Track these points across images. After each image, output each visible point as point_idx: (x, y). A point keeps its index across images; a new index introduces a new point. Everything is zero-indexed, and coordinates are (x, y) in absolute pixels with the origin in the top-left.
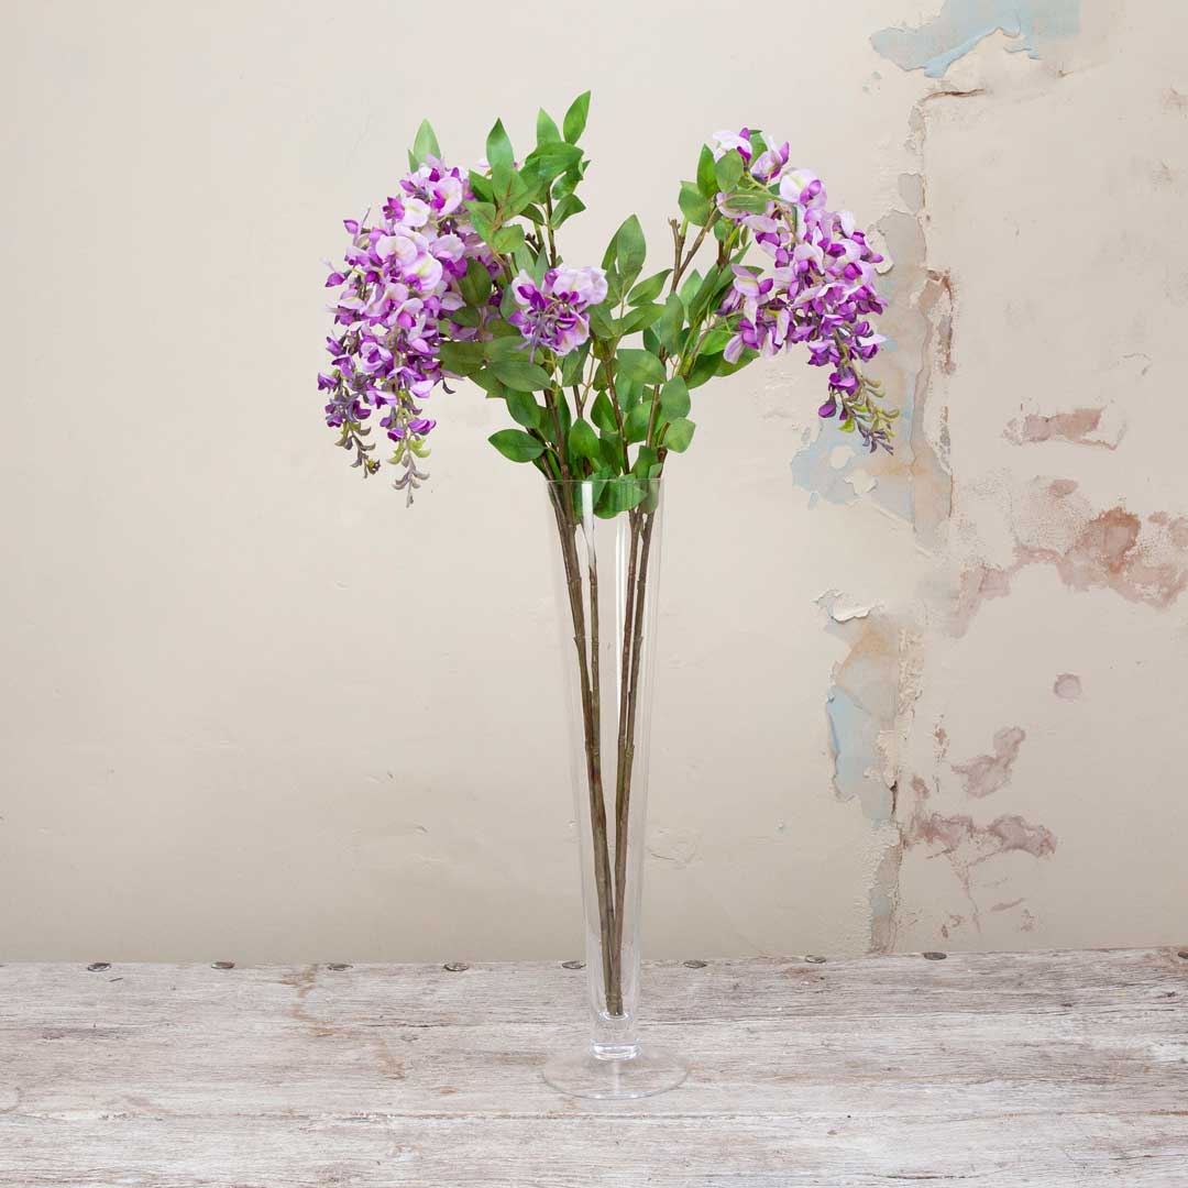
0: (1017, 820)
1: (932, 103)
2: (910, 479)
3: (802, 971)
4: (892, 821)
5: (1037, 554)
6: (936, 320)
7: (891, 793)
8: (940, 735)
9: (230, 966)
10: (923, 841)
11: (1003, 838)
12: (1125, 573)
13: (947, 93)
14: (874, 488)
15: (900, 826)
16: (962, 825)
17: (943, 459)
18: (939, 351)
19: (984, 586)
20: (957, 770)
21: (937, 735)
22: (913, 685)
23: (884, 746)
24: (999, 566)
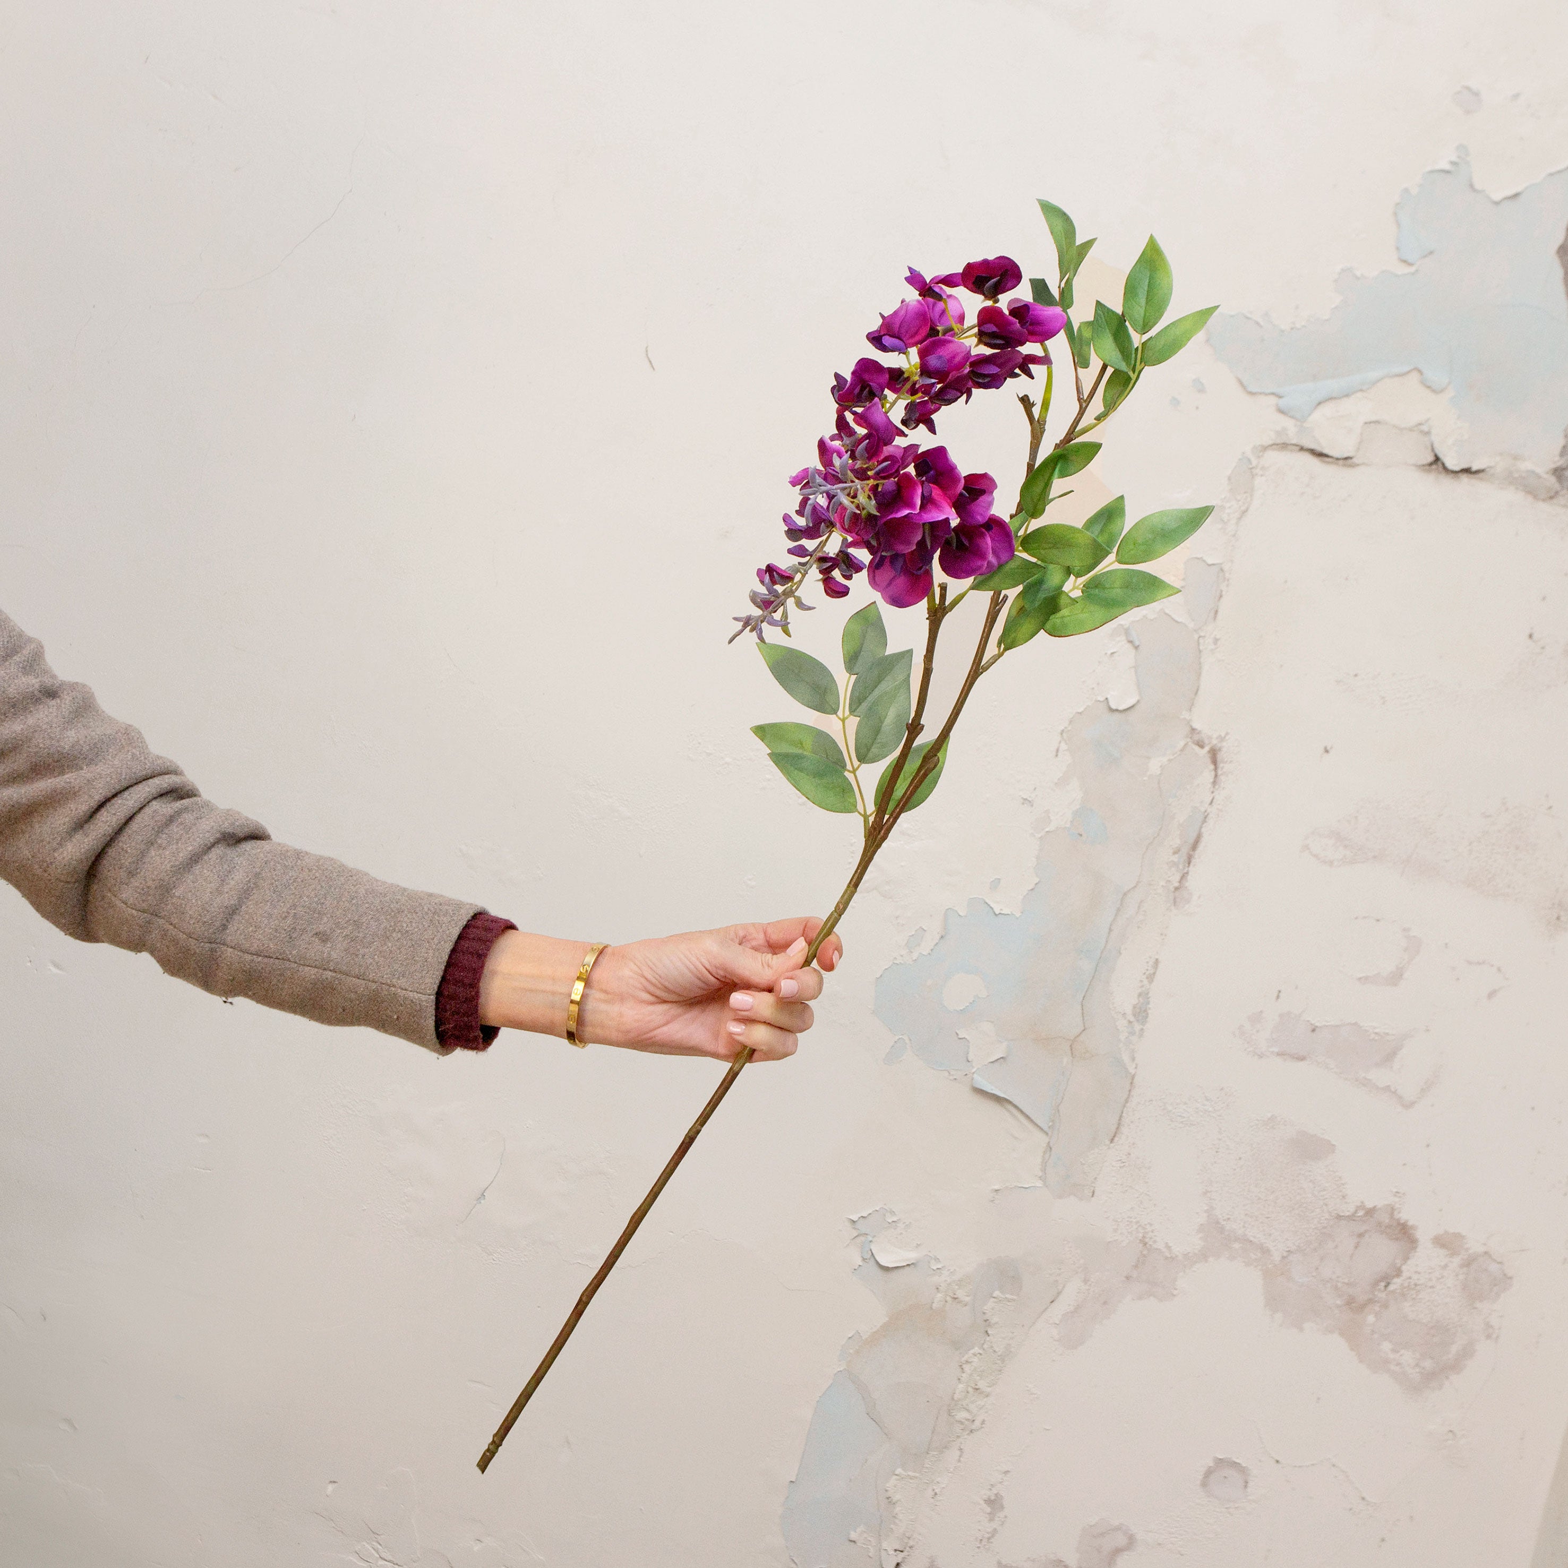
1: (1274, 457)
2: (1066, 1061)
5: (1237, 1246)
6: (1181, 811)
8: (995, 1503)
12: (1371, 1319)
13: (1302, 449)
14: (1001, 1059)
17: (1128, 1042)
18: (1172, 865)
19: (1135, 1274)
21: (989, 1502)
22: (972, 1407)
23: (896, 1497)
24: (1168, 1247)
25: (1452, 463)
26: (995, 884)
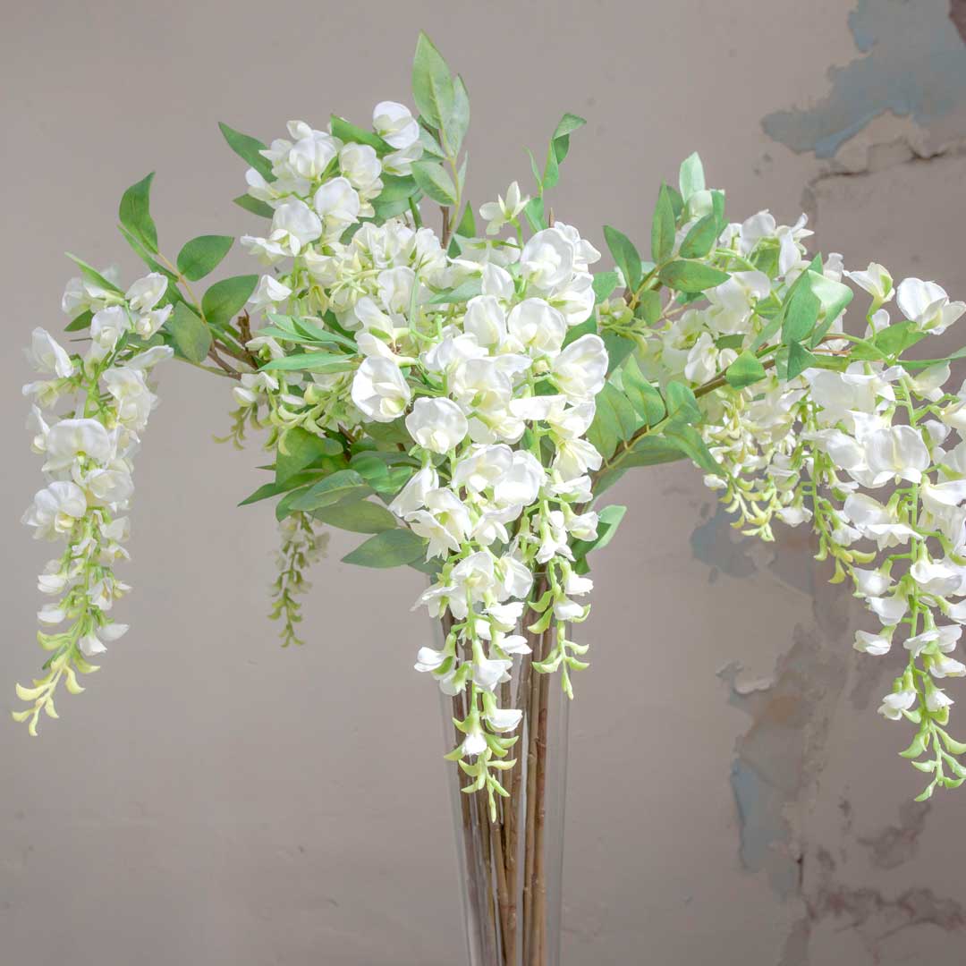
0: (926, 893)
1: (824, 185)
4: (799, 893)
7: (796, 866)
8: (845, 807)
10: (831, 914)
11: (912, 911)
14: (772, 563)
15: (807, 899)
16: (870, 897)
20: (864, 842)
21: (842, 807)
22: (816, 757)
23: (789, 818)
25: (924, 153)
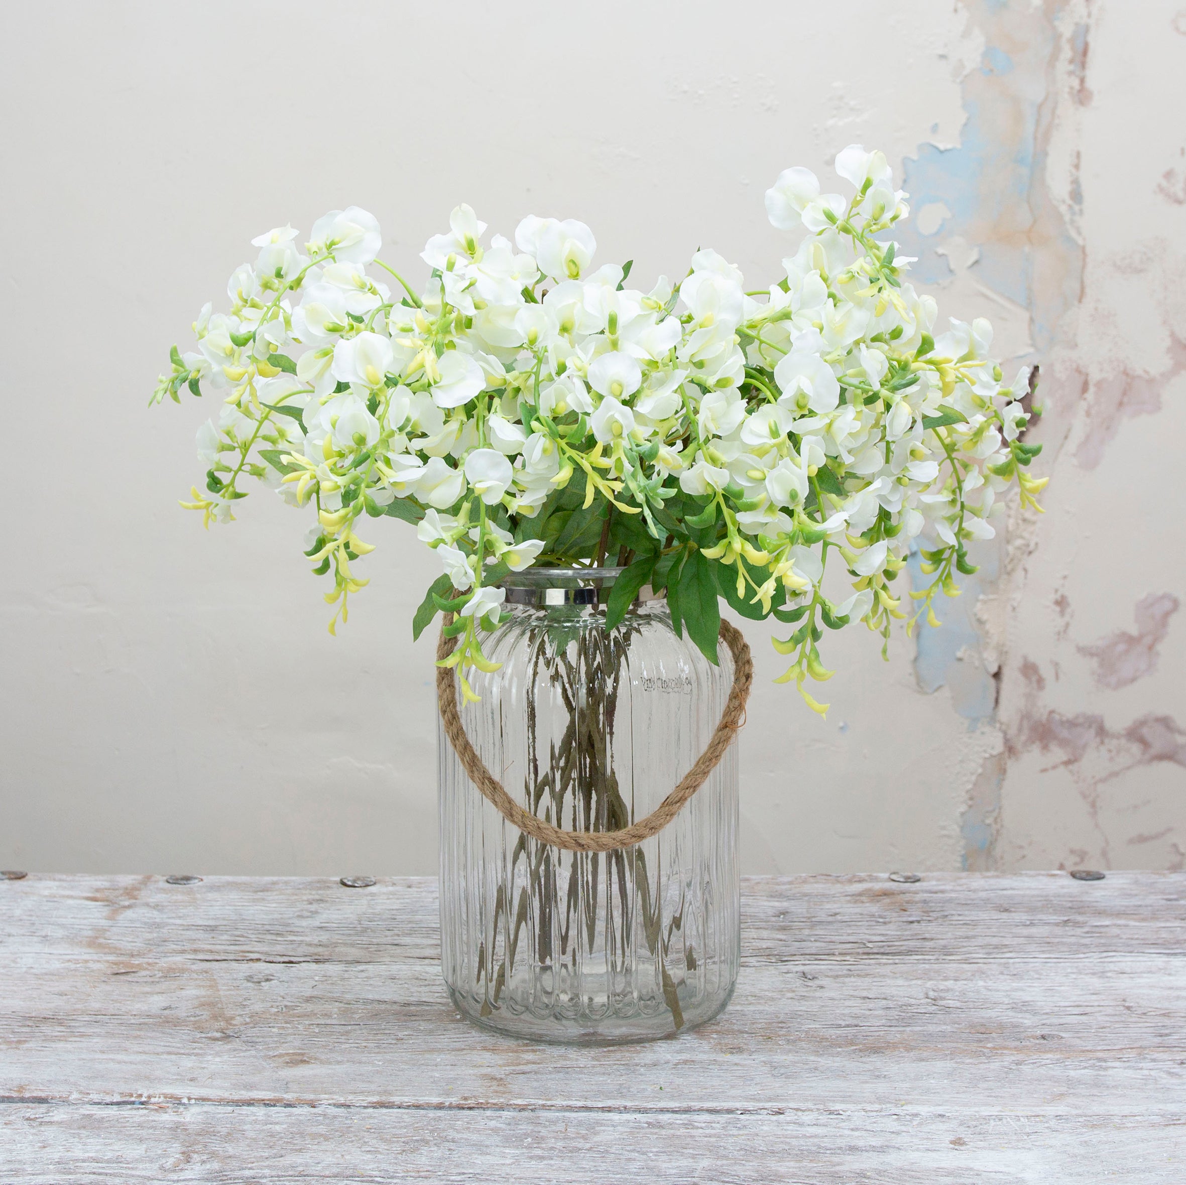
0: (1165, 721)
2: (1027, 249)
3: (886, 894)
4: (993, 720)
6: (1066, 29)
7: (992, 681)
8: (1062, 603)
9: (20, 877)
10: (1036, 749)
11: (1144, 743)
14: (976, 262)
15: (1004, 727)
16: (1090, 727)
17: (1072, 222)
18: (1071, 73)
19: (1125, 400)
20: (1083, 651)
21: (1057, 603)
22: (1025, 534)
23: (985, 617)
24: (1146, 372)
26: (935, 128)
